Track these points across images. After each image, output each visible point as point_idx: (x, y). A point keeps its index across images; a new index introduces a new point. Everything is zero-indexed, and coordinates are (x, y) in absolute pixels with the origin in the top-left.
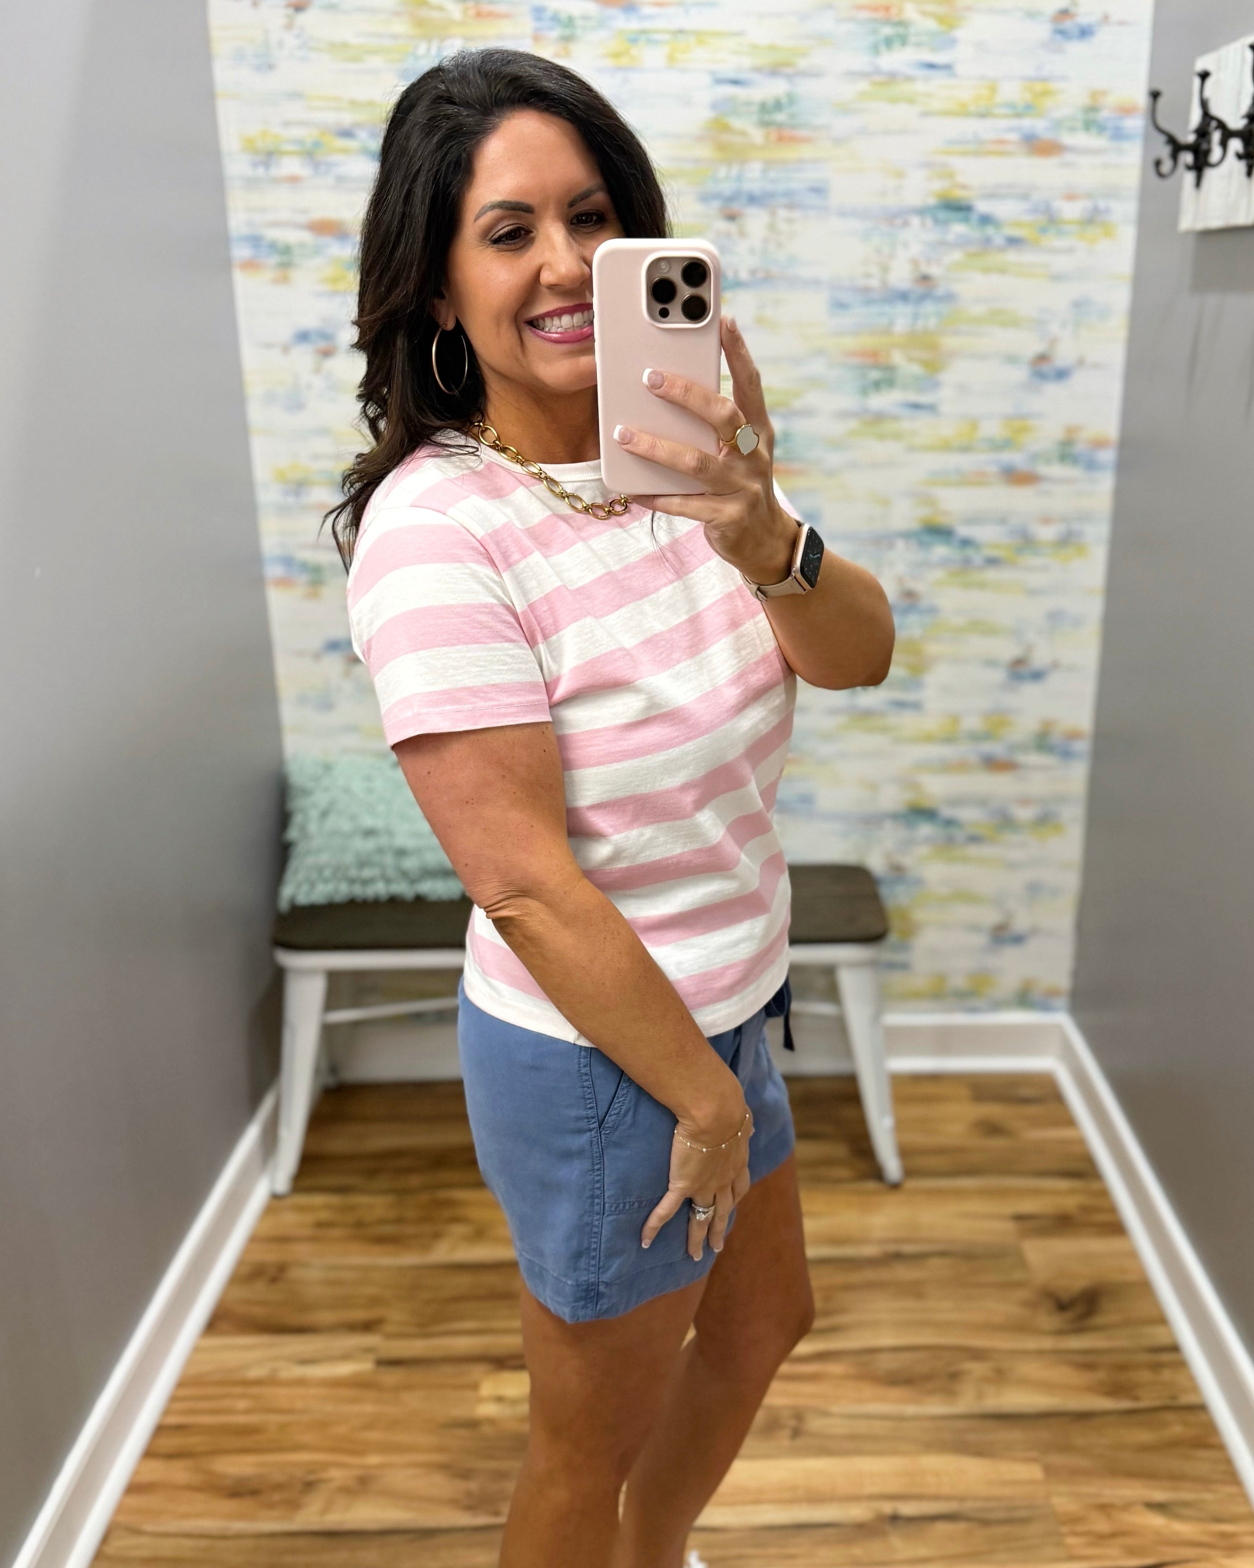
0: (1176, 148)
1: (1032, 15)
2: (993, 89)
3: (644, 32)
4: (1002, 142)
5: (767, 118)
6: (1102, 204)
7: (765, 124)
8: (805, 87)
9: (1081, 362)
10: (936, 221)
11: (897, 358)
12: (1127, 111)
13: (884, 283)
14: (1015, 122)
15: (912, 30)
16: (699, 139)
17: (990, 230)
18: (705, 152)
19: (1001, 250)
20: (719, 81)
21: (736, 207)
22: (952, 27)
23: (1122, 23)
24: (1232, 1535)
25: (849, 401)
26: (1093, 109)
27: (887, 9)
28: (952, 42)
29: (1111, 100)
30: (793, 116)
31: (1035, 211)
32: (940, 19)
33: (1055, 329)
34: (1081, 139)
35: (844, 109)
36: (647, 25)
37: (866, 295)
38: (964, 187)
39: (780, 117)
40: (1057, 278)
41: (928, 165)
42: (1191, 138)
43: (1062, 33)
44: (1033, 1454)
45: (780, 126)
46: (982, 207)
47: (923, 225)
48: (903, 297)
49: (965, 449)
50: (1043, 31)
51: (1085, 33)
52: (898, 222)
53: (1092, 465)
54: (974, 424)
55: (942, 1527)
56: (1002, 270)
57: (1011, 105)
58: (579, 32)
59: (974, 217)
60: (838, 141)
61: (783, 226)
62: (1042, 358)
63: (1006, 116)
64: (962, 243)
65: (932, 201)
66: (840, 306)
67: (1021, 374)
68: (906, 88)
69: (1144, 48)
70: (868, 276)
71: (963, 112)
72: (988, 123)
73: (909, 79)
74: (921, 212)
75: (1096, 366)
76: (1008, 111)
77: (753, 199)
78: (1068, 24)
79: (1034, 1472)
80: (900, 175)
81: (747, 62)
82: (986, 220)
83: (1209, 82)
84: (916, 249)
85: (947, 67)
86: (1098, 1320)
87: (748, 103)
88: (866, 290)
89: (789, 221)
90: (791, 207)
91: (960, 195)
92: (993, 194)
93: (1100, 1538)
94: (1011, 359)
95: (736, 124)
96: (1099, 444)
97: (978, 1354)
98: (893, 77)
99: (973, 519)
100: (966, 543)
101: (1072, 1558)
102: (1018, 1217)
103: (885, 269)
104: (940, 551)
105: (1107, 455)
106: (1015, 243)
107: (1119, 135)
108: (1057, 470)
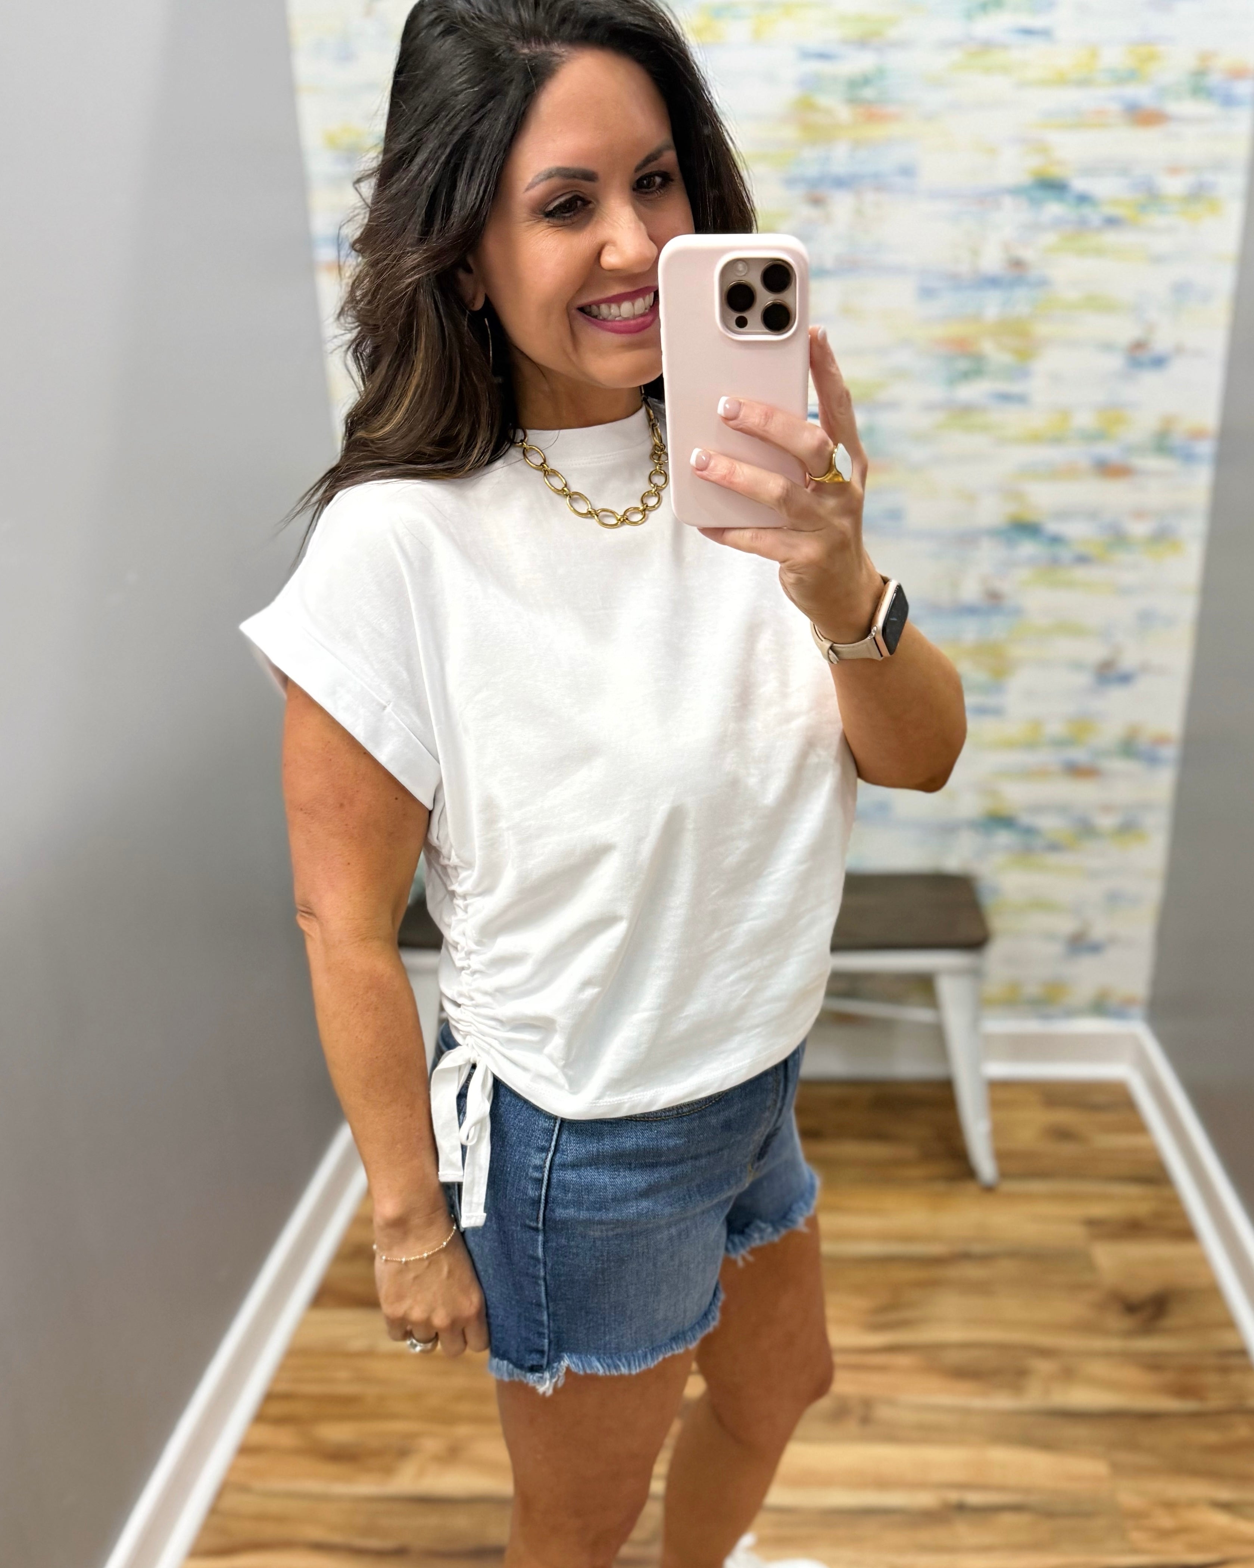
2: (1095, 54)
3: (729, 5)
4: (1102, 113)
5: (854, 94)
6: (1208, 178)
7: (852, 101)
8: (895, 60)
9: (1179, 350)
10: (1030, 201)
11: (987, 346)
12: (1237, 74)
13: (974, 268)
14: (1116, 90)
16: (785, 119)
17: (1087, 210)
18: (790, 133)
19: (1098, 230)
20: (806, 55)
21: (821, 191)
25: (936, 392)
26: (1201, 73)
29: (1221, 62)
30: (880, 91)
31: (1135, 187)
33: (1152, 314)
34: (1188, 107)
35: (936, 82)
37: (955, 282)
38: (1060, 163)
39: (868, 93)
40: (1156, 259)
41: (1022, 140)
44: (1100, 1451)
45: (868, 102)
46: (1079, 184)
47: (1017, 206)
49: (1057, 441)
52: (990, 202)
53: (1188, 457)
54: (1065, 413)
55: (1008, 1519)
56: (1099, 252)
57: (1113, 72)
59: (1070, 196)
60: (928, 117)
61: (869, 211)
62: (1139, 345)
63: (1107, 84)
64: (1057, 224)
65: (1027, 180)
66: (927, 293)
67: (1115, 362)
68: (1002, 56)
70: (957, 260)
71: (1061, 81)
72: (1089, 92)
73: (1005, 47)
74: (1015, 191)
75: (1195, 353)
76: (1109, 78)
77: (839, 182)
79: (1100, 1468)
80: (993, 151)
81: (835, 33)
82: (1083, 199)
84: (1008, 232)
85: (1045, 34)
86: (1169, 1322)
87: (835, 79)
88: (955, 276)
89: (877, 205)
90: (878, 190)
91: (1056, 172)
92: (1091, 170)
93: (1164, 1534)
94: (1107, 347)
95: (824, 100)
96: (1197, 435)
97: (1045, 1353)
98: (987, 46)
99: (1063, 515)
100: (1056, 540)
101: (1135, 1551)
102: (1092, 1223)
103: (975, 252)
104: (1028, 548)
105: (1206, 448)
106: (1112, 222)
107: (1229, 101)
108: (1152, 463)
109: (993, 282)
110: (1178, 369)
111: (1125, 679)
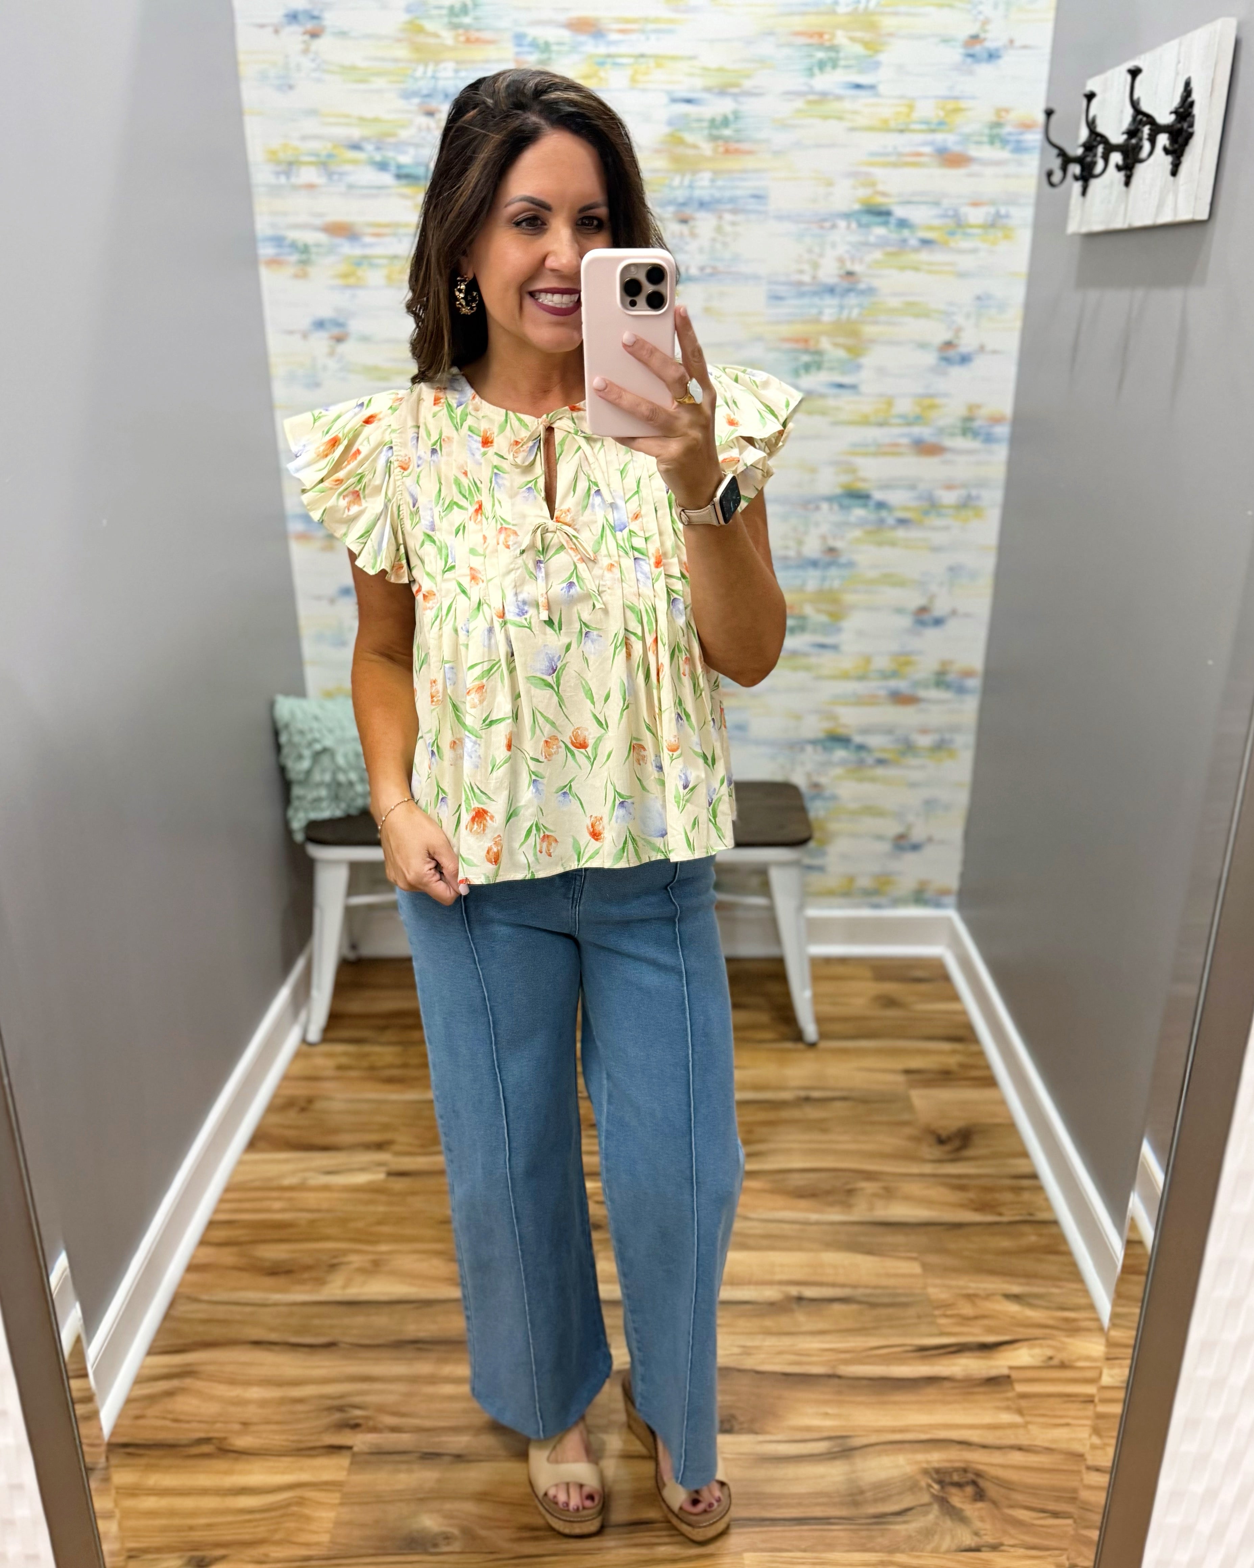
0: (1066, 160)
1: (946, 40)
2: (911, 107)
3: (609, 56)
4: (919, 154)
5: (715, 132)
6: (1003, 211)
7: (714, 138)
8: (749, 106)
9: (982, 349)
10: (860, 225)
11: (825, 344)
12: (1027, 126)
13: (814, 277)
14: (930, 137)
15: (842, 55)
16: (657, 151)
17: (906, 233)
18: (662, 163)
19: (916, 250)
20: (674, 100)
21: (688, 211)
22: (877, 51)
23: (1025, 47)
24: (1075, 1320)
26: (998, 125)
27: (821, 35)
28: (877, 65)
29: (1013, 116)
30: (737, 131)
31: (945, 216)
32: (866, 44)
33: (960, 320)
34: (986, 152)
35: (783, 125)
36: (613, 50)
37: (800, 289)
38: (884, 194)
39: (727, 132)
40: (962, 275)
41: (854, 175)
42: (1080, 151)
43: (972, 56)
44: (914, 1255)
45: (726, 140)
46: (899, 212)
47: (848, 227)
48: (831, 290)
49: (881, 424)
50: (955, 54)
51: (992, 56)
52: (827, 224)
53: (989, 439)
54: (890, 401)
55: (838, 1309)
56: (916, 269)
57: (927, 123)
58: (554, 56)
59: (893, 220)
60: (777, 153)
61: (728, 229)
62: (949, 345)
63: (922, 131)
64: (882, 244)
65: (857, 207)
66: (776, 298)
67: (930, 358)
68: (836, 106)
69: (1042, 70)
70: (801, 272)
71: (885, 128)
72: (907, 137)
73: (839, 98)
74: (847, 216)
75: (995, 352)
76: (923, 127)
77: (702, 205)
78: (977, 49)
79: (915, 1268)
80: (830, 184)
81: (699, 83)
82: (903, 224)
83: (1095, 102)
84: (842, 249)
85: (871, 88)
86: (971, 1152)
87: (699, 120)
88: (800, 284)
89: (733, 224)
90: (735, 212)
91: (881, 201)
92: (909, 201)
93: (966, 1320)
94: (923, 346)
95: (689, 138)
96: (996, 420)
97: (870, 1176)
98: (824, 97)
99: (887, 485)
100: (881, 505)
101: (942, 1334)
102: (907, 1072)
103: (816, 266)
104: (859, 512)
105: (1003, 430)
106: (926, 243)
107: (1019, 148)
108: (960, 442)
110: (980, 365)
111: (938, 622)
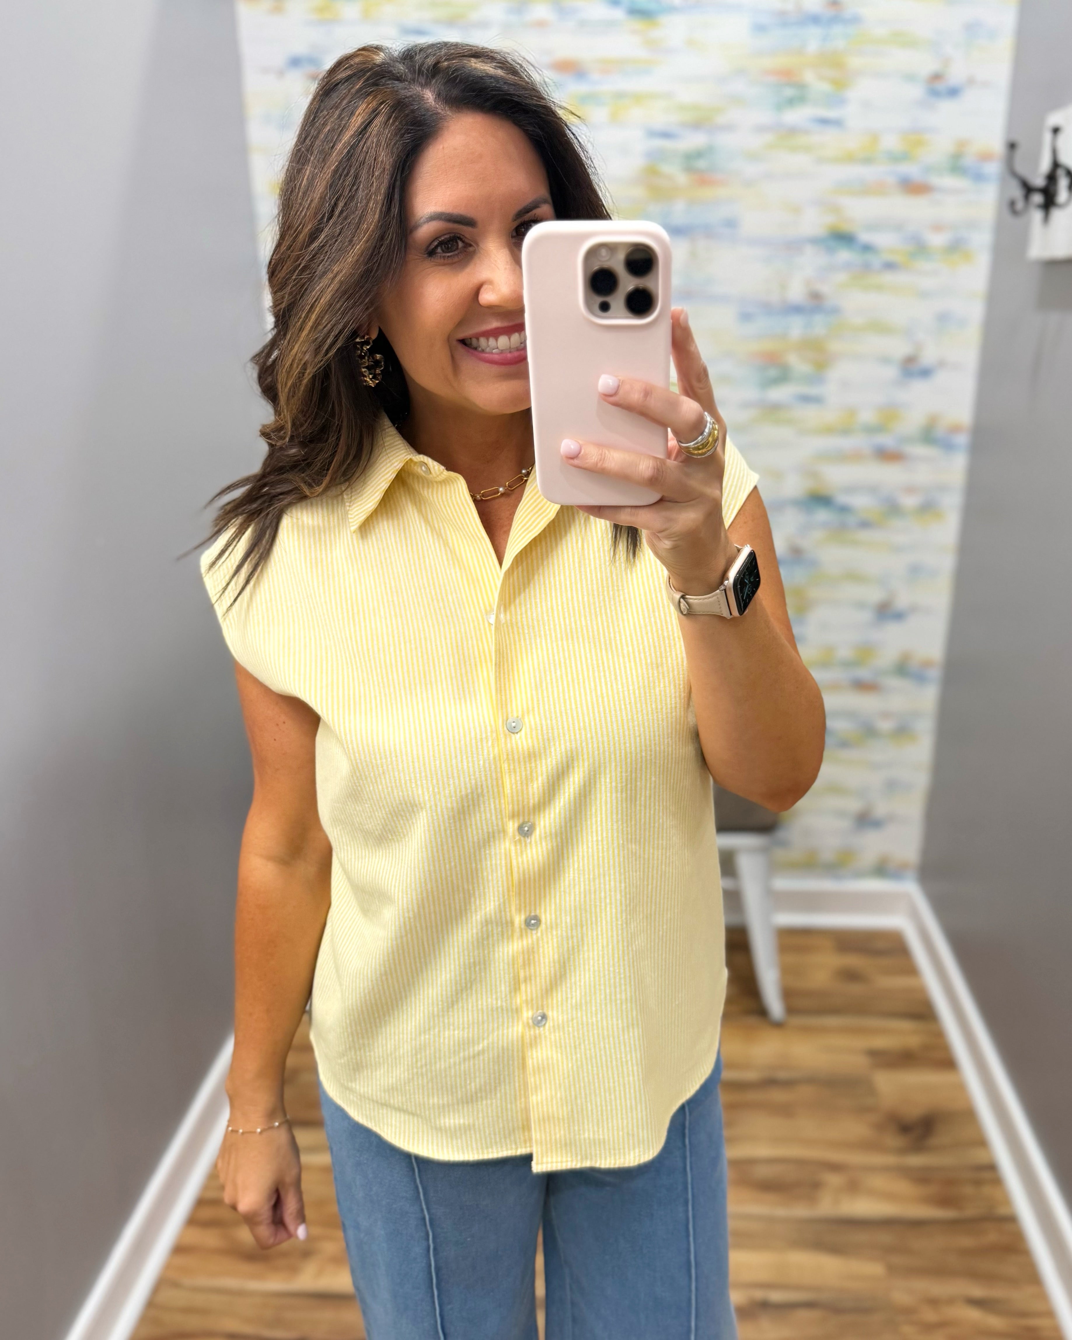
0: (1029, 190)
1: (909, 78)
2: (876, 140)
3: (591, 94)
4: (882, 184)
5: (690, 164)
6: (963, 234)
7: (688, 170)
8: (722, 139)
9: (942, 364)
10: (827, 248)
11: (792, 359)
12: (986, 158)
13: (783, 298)
14: (893, 167)
15: (810, 92)
17: (870, 257)
18: (642, 192)
19: (879, 272)
20: (653, 134)
22: (843, 88)
23: (985, 84)
25: (751, 393)
26: (958, 156)
27: (789, 74)
28: (843, 101)
29: (974, 148)
30: (711, 163)
31: (907, 240)
32: (834, 82)
33: (921, 336)
34: (947, 181)
35: (753, 157)
36: (595, 89)
37: (768, 308)
38: (849, 221)
39: (701, 164)
40: (923, 295)
41: (820, 203)
42: (1042, 182)
43: (934, 92)
44: (878, 1255)
45: (701, 171)
46: (864, 237)
47: (816, 252)
49: (845, 432)
50: (916, 91)
51: (953, 92)
52: (795, 249)
53: (948, 447)
54: (852, 412)
55: (803, 1314)
56: (880, 288)
57: (891, 154)
59: (857, 246)
60: (748, 184)
61: (701, 253)
62: (910, 359)
63: (886, 162)
64: (847, 267)
65: (824, 232)
66: (746, 317)
67: (891, 372)
68: (804, 139)
69: (1000, 105)
70: (769, 292)
71: (850, 158)
72: (871, 168)
73: (807, 132)
74: (814, 241)
75: (954, 366)
76: (887, 158)
77: (679, 230)
78: (939, 85)
79: (878, 1269)
80: (798, 211)
81: (676, 118)
82: (867, 248)
83: (1059, 136)
84: (809, 272)
85: (837, 123)
86: (933, 1142)
87: (675, 153)
88: (768, 304)
89: (707, 249)
90: (708, 237)
91: (846, 227)
92: (874, 227)
94: (885, 360)
95: (666, 168)
96: (956, 429)
97: (835, 1168)
98: (792, 131)
99: (852, 489)
100: (844, 509)
102: (871, 1052)
103: (784, 286)
104: (822, 515)
105: (962, 440)
106: (890, 266)
107: (979, 177)
108: (920, 450)
109: (797, 309)
110: (941, 378)
111: (899, 616)
